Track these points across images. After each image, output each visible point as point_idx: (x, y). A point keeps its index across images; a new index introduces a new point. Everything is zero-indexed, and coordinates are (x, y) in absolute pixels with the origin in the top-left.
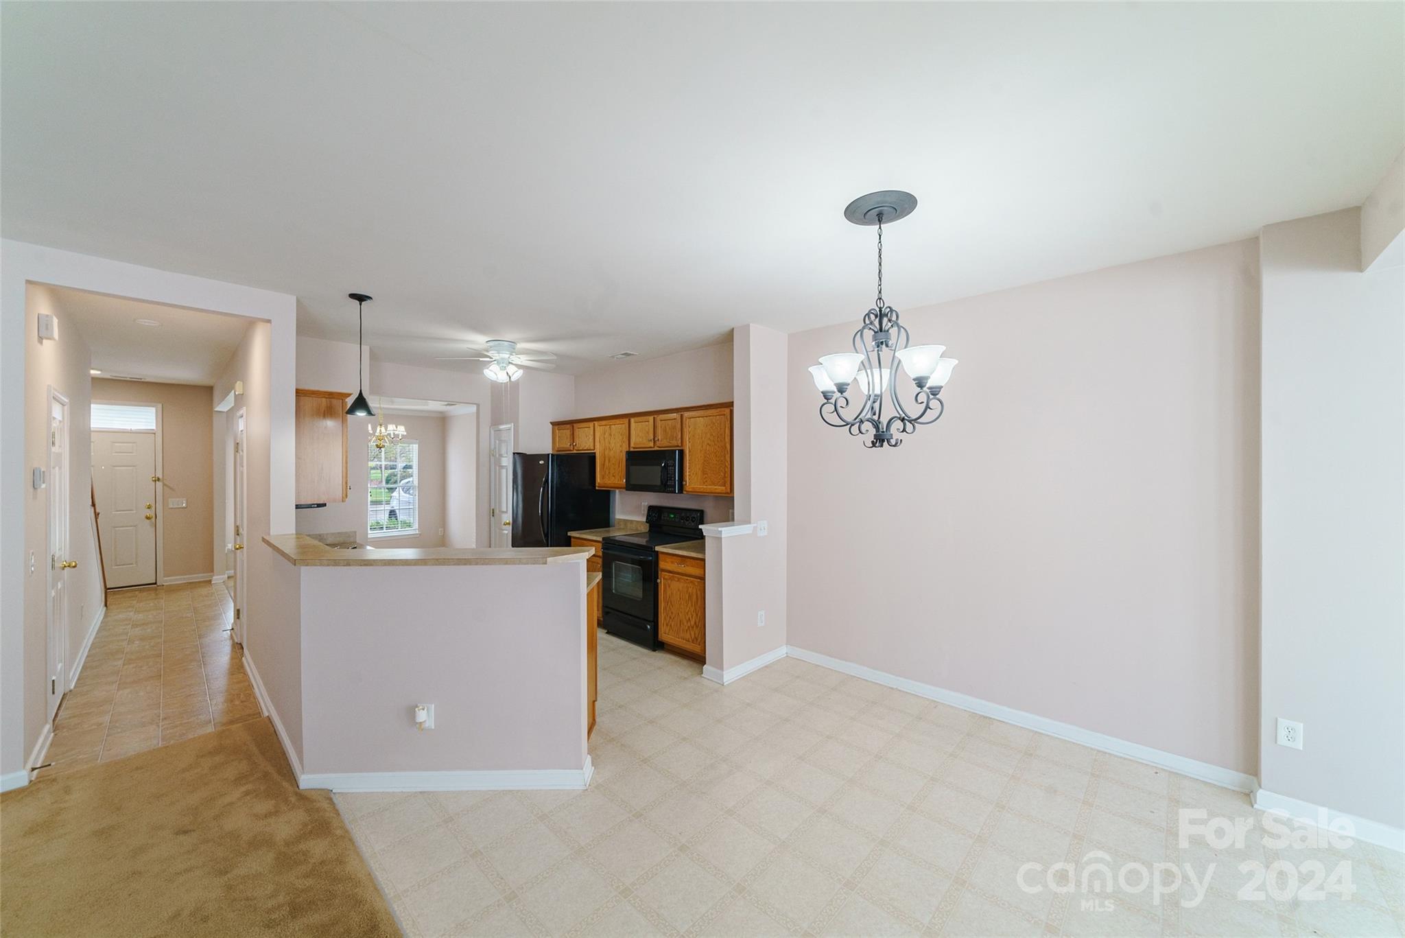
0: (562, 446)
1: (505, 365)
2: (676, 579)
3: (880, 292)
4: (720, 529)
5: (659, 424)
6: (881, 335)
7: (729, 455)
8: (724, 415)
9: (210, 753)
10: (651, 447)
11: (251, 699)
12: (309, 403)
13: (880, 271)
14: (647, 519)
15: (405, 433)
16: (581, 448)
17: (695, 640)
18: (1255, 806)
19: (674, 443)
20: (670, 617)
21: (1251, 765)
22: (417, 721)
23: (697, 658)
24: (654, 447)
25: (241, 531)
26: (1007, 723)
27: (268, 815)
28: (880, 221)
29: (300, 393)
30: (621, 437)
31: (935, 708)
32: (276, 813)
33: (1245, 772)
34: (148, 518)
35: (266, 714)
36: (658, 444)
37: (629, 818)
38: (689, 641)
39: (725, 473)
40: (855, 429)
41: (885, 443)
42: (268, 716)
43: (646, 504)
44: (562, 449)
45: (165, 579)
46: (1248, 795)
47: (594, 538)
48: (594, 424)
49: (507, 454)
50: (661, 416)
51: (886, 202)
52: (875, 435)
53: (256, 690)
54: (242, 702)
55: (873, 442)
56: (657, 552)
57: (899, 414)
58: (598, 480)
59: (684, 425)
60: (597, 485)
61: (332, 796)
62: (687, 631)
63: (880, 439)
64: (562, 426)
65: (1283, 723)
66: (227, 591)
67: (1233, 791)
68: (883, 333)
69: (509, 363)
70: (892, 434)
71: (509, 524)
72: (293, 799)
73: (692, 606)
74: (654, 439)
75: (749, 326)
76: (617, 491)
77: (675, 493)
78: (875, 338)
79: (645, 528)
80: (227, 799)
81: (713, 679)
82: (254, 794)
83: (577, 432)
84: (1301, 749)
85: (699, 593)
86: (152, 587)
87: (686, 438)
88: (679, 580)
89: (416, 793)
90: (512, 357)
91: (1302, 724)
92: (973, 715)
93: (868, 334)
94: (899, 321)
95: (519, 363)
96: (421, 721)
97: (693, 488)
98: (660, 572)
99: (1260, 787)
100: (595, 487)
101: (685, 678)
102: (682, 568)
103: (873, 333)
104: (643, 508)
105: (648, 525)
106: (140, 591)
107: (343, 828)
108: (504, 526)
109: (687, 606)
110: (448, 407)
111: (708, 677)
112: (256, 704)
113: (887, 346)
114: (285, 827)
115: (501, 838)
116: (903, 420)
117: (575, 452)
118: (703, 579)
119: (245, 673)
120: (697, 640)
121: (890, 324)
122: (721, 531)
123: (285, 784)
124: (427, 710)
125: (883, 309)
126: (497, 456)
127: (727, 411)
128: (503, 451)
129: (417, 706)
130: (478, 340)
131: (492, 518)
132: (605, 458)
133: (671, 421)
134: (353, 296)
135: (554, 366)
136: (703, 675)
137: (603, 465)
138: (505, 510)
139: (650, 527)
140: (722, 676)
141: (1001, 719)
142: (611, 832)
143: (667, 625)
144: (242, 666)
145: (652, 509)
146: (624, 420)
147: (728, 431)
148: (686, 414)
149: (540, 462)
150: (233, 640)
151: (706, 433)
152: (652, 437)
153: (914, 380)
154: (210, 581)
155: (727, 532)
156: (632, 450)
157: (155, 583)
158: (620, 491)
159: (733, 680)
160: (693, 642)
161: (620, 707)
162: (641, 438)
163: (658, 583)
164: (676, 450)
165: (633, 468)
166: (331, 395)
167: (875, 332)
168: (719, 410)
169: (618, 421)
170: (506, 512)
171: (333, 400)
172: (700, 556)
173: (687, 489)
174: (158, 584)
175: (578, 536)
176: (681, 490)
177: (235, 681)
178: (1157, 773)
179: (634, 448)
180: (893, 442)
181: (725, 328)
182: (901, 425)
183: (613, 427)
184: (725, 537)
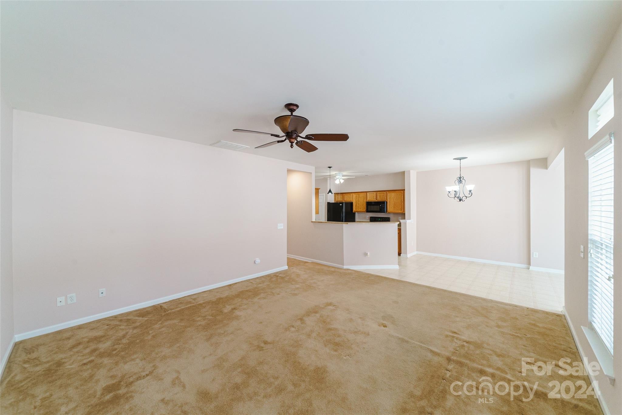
0: (338, 200)
1: (340, 179)
5: (378, 195)
6: (461, 182)
7: (403, 203)
8: (402, 193)
10: (375, 201)
14: (370, 220)
16: (347, 201)
18: (530, 270)
19: (384, 200)
28: (460, 160)
30: (363, 198)
33: (528, 264)
39: (401, 207)
41: (462, 201)
43: (368, 216)
46: (528, 268)
48: (352, 194)
50: (378, 192)
52: (459, 199)
55: (459, 201)
59: (387, 195)
60: (353, 211)
64: (339, 194)
65: (534, 253)
70: (463, 199)
75: (410, 171)
77: (383, 213)
78: (459, 182)
83: (345, 196)
84: (538, 257)
87: (388, 198)
90: (342, 177)
91: (538, 253)
95: (343, 179)
97: (390, 211)
99: (531, 266)
111: (403, 257)
117: (344, 202)
121: (463, 180)
130: (334, 173)
132: (357, 204)
133: (382, 194)
134: (328, 167)
136: (400, 256)
137: (356, 206)
140: (407, 256)
145: (372, 218)
146: (365, 193)
147: (403, 197)
148: (388, 192)
151: (395, 197)
152: (375, 198)
156: (367, 201)
158: (361, 213)
162: (371, 198)
164: (385, 202)
165: (369, 206)
168: (400, 191)
169: (361, 193)
172: (400, 228)
176: (387, 212)
180: (464, 201)
181: (402, 170)
182: (466, 198)
183: (360, 195)
184: (407, 222)
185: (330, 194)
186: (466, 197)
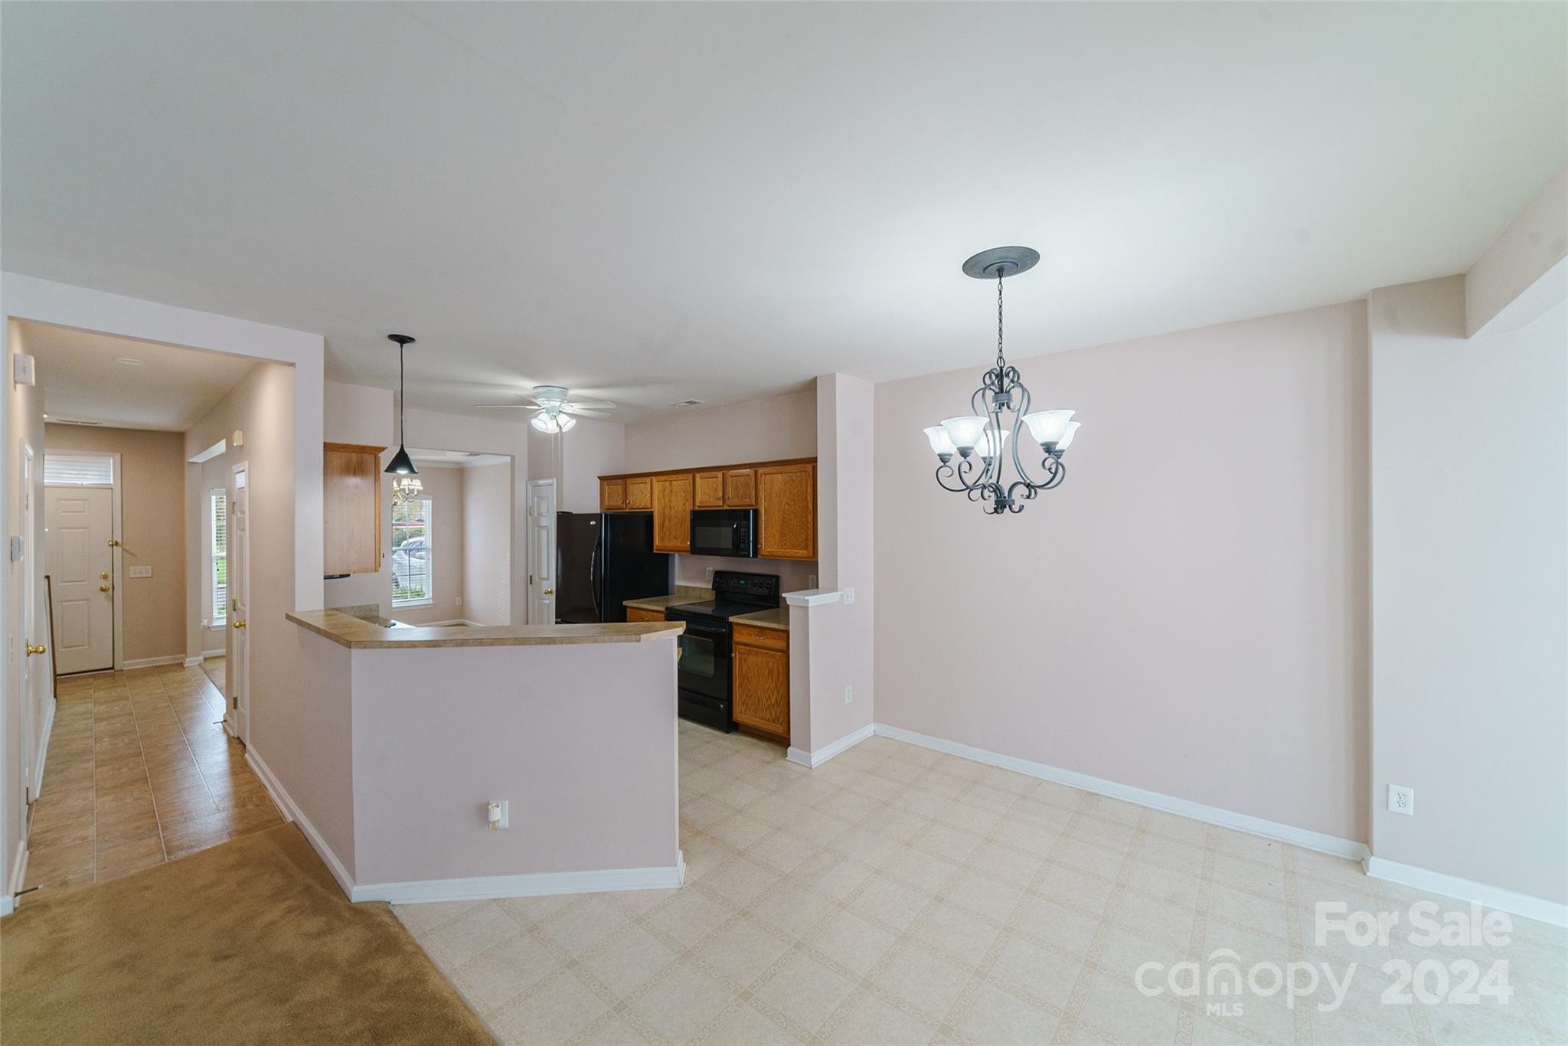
0: (612, 503)
1: (555, 414)
2: (754, 653)
3: (1001, 351)
4: (807, 598)
5: (729, 481)
6: (1003, 396)
7: (812, 515)
8: (806, 471)
9: (233, 866)
10: (720, 506)
11: (267, 802)
12: (337, 458)
13: (1000, 329)
14: (713, 585)
15: (421, 488)
16: (636, 507)
17: (776, 720)
18: (1368, 874)
19: (747, 501)
20: (747, 696)
21: (1362, 832)
22: (492, 820)
23: (780, 740)
24: (723, 506)
25: (239, 605)
26: (1115, 799)
27: (320, 934)
28: (1000, 277)
29: (328, 447)
30: (683, 495)
31: (1040, 785)
32: (330, 930)
33: (1357, 840)
34: (102, 590)
35: (290, 819)
36: (728, 503)
37: (734, 916)
38: (768, 721)
39: (807, 534)
40: (976, 494)
41: (1007, 509)
42: (293, 822)
43: (712, 569)
44: (611, 507)
45: (125, 662)
46: (1359, 863)
47: (656, 608)
48: (651, 480)
49: (548, 512)
50: (731, 471)
51: (1007, 257)
52: (996, 501)
53: (271, 791)
54: (256, 806)
55: (995, 508)
56: (731, 623)
57: (1024, 479)
58: (657, 542)
59: (759, 482)
60: (655, 547)
61: (391, 908)
62: (766, 709)
63: (1001, 505)
64: (612, 481)
65: (1395, 789)
66: (206, 676)
67: (1345, 859)
68: (1004, 394)
69: (560, 411)
70: (1014, 500)
71: (551, 592)
72: (347, 914)
73: (773, 681)
74: (723, 497)
75: (834, 374)
76: (677, 555)
77: (748, 556)
78: (996, 399)
79: (710, 596)
80: (267, 918)
81: (799, 762)
82: (299, 911)
83: (630, 488)
84: (1412, 814)
85: (780, 668)
86: (108, 673)
87: (762, 495)
88: (757, 654)
89: (488, 901)
90: (563, 404)
91: (1412, 790)
92: (1079, 792)
93: (990, 394)
94: (1021, 381)
95: (570, 412)
96: (495, 820)
97: (769, 552)
98: (734, 646)
99: (1372, 854)
100: (652, 549)
101: (768, 763)
102: (761, 641)
103: (993, 394)
104: (707, 574)
105: (714, 592)
106: (94, 677)
107: (413, 943)
108: (545, 595)
109: (766, 683)
110: (470, 457)
111: (793, 760)
112: (274, 808)
113: (1009, 407)
114: (345, 945)
115: (597, 945)
116: (1028, 486)
117: (627, 510)
118: (786, 652)
119: (252, 773)
120: (778, 720)
121: (1012, 385)
122: (808, 600)
123: (334, 898)
124: (502, 808)
125: (1004, 369)
126: (536, 515)
127: (809, 467)
128: (544, 510)
129: (488, 804)
130: (526, 386)
131: (530, 586)
132: (664, 517)
133: (743, 478)
134: (393, 337)
135: (609, 415)
136: (787, 758)
137: (662, 526)
138: (546, 577)
139: (716, 594)
140: (810, 758)
141: (1109, 796)
142: (717, 933)
143: (743, 704)
144: (246, 764)
145: (719, 575)
146: (687, 475)
147: (810, 490)
148: (761, 470)
149: (591, 523)
150: (228, 735)
151: (785, 492)
152: (721, 495)
153: (1042, 445)
154: (181, 665)
155: (814, 600)
156: (697, 508)
157: (113, 668)
158: (680, 555)
159: (823, 761)
160: (774, 722)
161: (702, 795)
162: (708, 495)
163: (732, 658)
164: (750, 509)
165: (698, 529)
166: (362, 450)
167: (996, 393)
168: (800, 465)
169: (680, 477)
170: (548, 579)
171: (364, 455)
172: (782, 627)
173: (763, 553)
174: (116, 668)
175: (635, 605)
176: (755, 554)
177: (242, 782)
178: (1269, 845)
179: (699, 507)
180: (1016, 508)
181: (806, 375)
182: (1026, 492)
183: (674, 483)
184: (810, 605)
185: (402, 472)
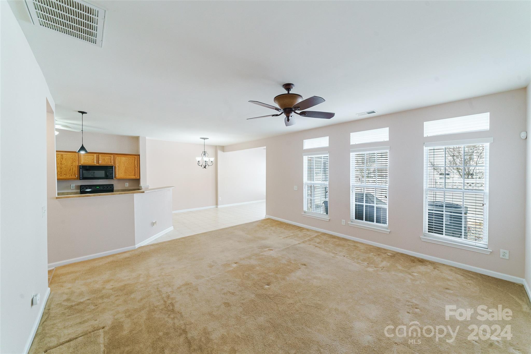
5: (100, 157)
7: (137, 168)
10: (95, 164)
19: (110, 164)
21: (217, 204)
30: (72, 160)
36: (99, 164)
39: (135, 172)
77: (113, 179)
87: (117, 162)
97: (120, 177)
133: (108, 157)
147: (136, 162)
148: (116, 156)
151: (126, 162)
152: (95, 161)
156: (80, 164)
162: (88, 161)
168: (132, 156)
173: (117, 178)
186: (209, 165)
